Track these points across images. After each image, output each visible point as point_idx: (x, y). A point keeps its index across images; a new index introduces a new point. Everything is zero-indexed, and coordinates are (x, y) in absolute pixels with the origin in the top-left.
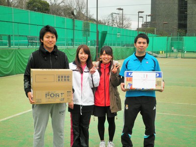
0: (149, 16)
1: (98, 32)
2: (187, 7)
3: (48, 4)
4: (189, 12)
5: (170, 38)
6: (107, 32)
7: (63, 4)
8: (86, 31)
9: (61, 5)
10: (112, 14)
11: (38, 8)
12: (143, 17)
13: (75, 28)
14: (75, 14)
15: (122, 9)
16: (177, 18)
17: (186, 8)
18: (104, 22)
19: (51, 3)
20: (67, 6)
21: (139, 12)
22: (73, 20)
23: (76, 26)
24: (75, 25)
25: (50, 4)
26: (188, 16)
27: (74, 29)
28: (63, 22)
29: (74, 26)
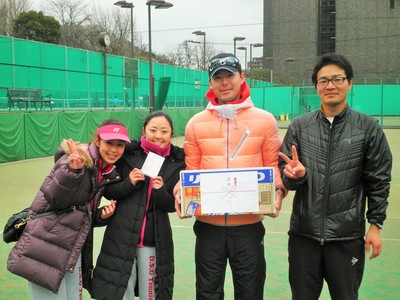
0: (255, 46)
1: (152, 80)
2: (334, 25)
3: (57, 23)
4: (339, 35)
5: (297, 89)
6: (169, 78)
7: (88, 23)
8: (131, 76)
9: (83, 24)
10: (186, 43)
11: (38, 32)
12: (245, 49)
13: (108, 72)
14: (107, 42)
15: (203, 34)
16: (314, 48)
17: (333, 29)
18: (170, 59)
19: (63, 21)
20: (95, 27)
21: (235, 40)
22: (104, 55)
23: (111, 68)
24: (108, 64)
25: (61, 23)
26: (337, 44)
27: (105, 74)
28: (83, 60)
29: (105, 67)
